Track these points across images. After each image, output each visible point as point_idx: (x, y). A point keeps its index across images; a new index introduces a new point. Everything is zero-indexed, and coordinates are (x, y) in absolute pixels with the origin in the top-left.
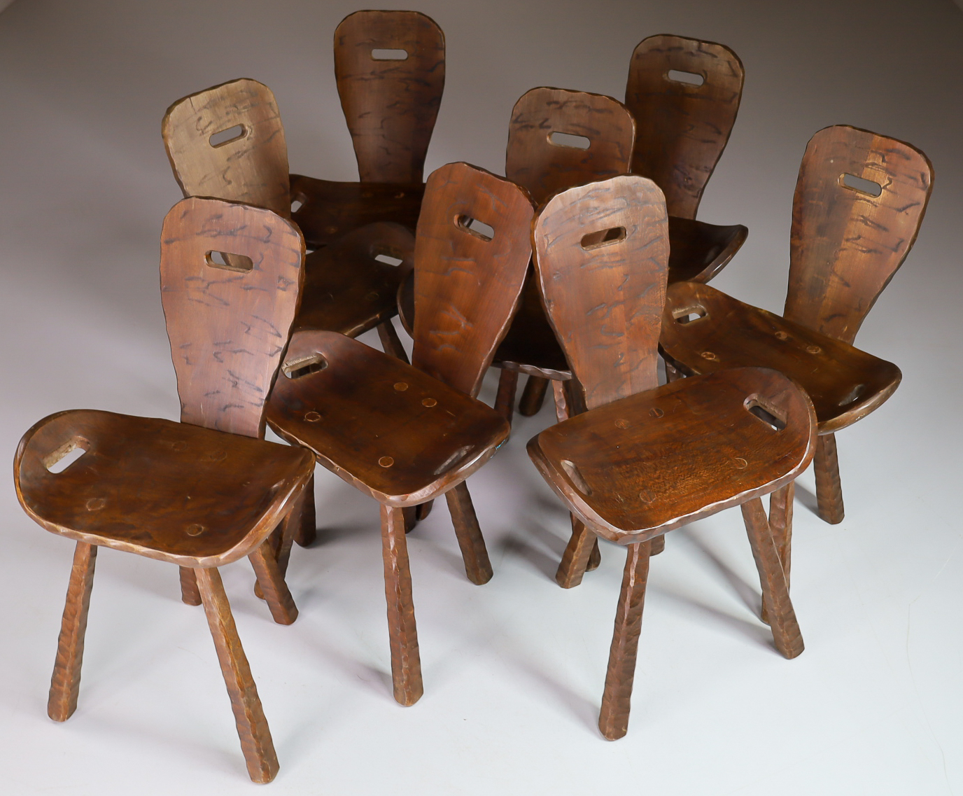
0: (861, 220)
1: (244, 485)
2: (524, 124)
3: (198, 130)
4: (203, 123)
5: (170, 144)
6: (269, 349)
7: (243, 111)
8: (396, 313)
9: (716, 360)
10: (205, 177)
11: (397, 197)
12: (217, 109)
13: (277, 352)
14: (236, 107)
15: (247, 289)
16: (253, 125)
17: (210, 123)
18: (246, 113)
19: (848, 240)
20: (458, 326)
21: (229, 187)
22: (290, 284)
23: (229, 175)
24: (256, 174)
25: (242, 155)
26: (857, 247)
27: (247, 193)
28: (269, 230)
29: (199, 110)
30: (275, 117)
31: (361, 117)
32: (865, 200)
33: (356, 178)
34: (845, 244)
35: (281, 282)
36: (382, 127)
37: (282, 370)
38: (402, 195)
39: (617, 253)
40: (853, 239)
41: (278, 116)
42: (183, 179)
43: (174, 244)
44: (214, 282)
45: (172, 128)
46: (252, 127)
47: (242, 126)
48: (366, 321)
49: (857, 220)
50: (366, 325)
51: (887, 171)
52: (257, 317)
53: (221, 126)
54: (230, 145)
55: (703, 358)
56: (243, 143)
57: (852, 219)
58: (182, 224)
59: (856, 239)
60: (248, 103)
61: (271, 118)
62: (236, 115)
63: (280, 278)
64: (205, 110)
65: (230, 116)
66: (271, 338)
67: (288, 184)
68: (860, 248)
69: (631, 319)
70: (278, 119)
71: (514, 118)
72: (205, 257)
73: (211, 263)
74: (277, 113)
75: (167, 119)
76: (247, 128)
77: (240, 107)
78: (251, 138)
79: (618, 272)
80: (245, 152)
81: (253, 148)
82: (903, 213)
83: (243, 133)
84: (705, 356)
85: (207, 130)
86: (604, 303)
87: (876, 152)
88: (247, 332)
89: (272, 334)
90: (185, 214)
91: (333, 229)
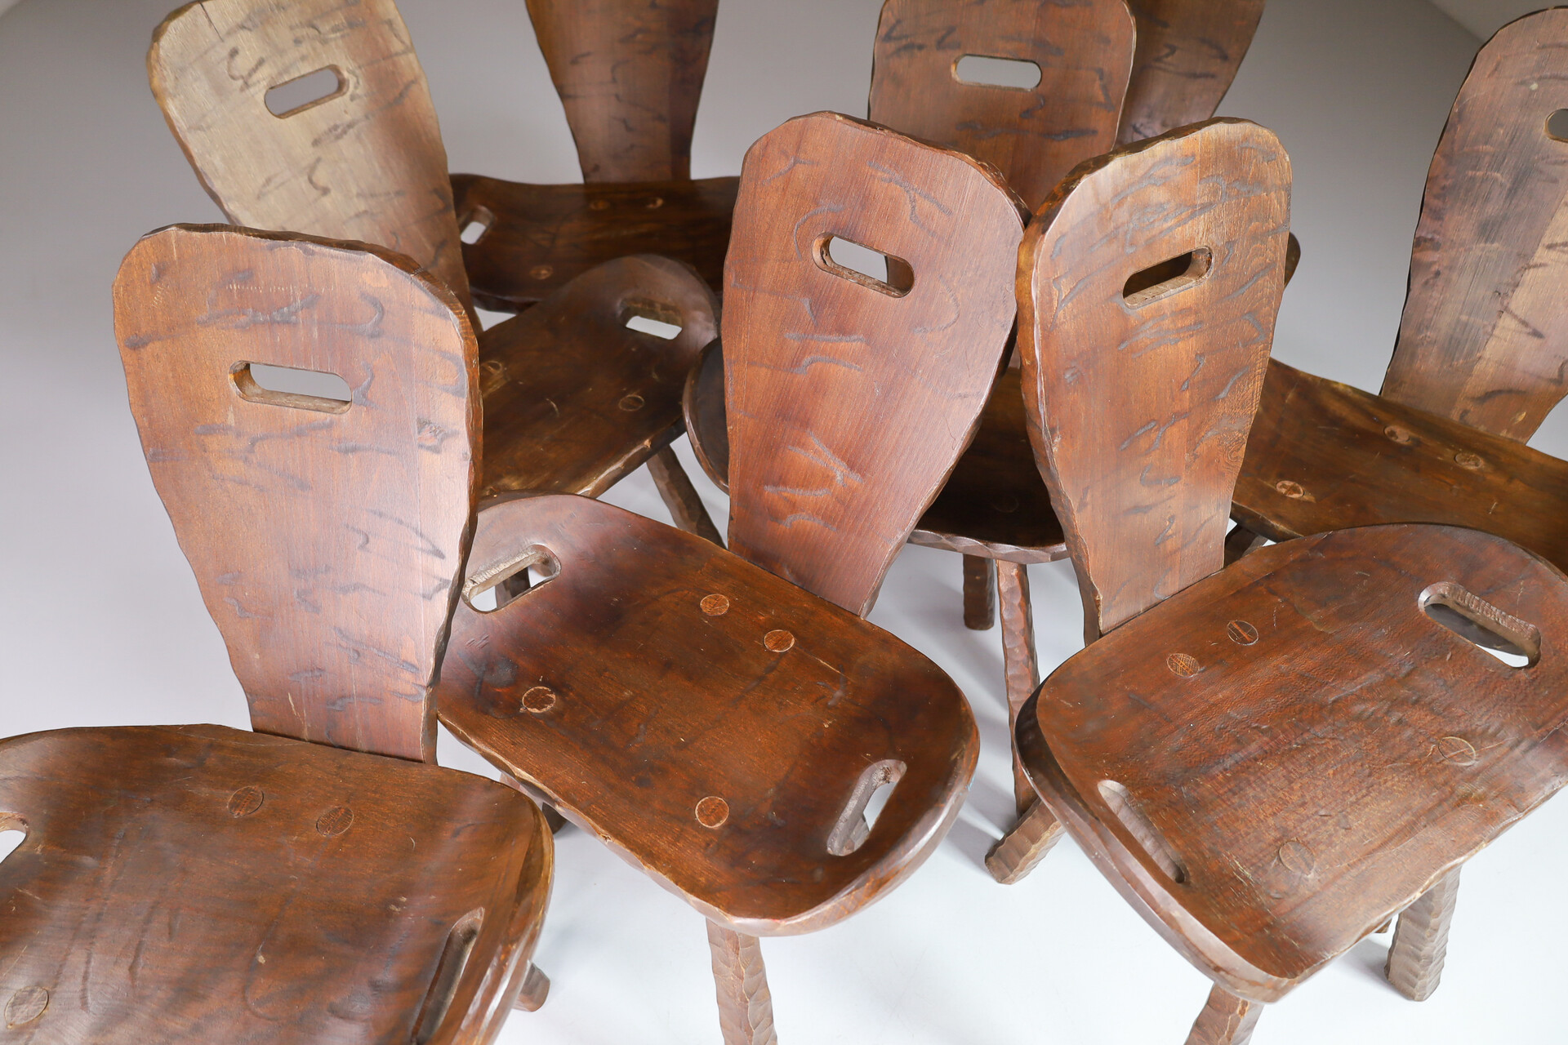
1: (393, 907)
2: (904, 42)
3: (233, 78)
4: (243, 63)
5: (173, 109)
6: (420, 584)
7: (332, 36)
8: (680, 430)
9: (1306, 498)
10: (268, 181)
11: (651, 206)
12: (270, 30)
13: (439, 589)
14: (314, 27)
15: (347, 451)
16: (360, 67)
17: (261, 62)
18: (340, 42)
19: (1550, 247)
20: (827, 479)
21: (326, 201)
22: (447, 436)
23: (321, 177)
24: (379, 172)
25: (345, 132)
27: (366, 212)
28: (378, 305)
29: (229, 34)
30: (405, 52)
31: (574, 62)
33: (575, 176)
34: (1543, 256)
35: (426, 434)
36: (614, 81)
37: (464, 597)
38: (660, 202)
39: (1190, 308)
41: (410, 49)
42: (217, 186)
43: (149, 348)
44: (262, 439)
45: (168, 73)
46: (358, 72)
47: (335, 69)
48: (627, 457)
50: (625, 464)
52: (381, 515)
53: (286, 70)
54: (314, 112)
55: (1283, 496)
56: (347, 107)
58: (157, 299)
60: (340, 18)
61: (397, 54)
62: (318, 45)
63: (423, 424)
64: (244, 34)
65: (305, 48)
66: (421, 560)
67: (449, 190)
69: (1196, 445)
70: (411, 56)
71: (884, 30)
72: (230, 377)
73: (250, 389)
74: (408, 42)
75: (153, 54)
76: (346, 74)
77: (325, 28)
78: (359, 97)
79: (1184, 350)
80: (350, 126)
81: (367, 117)
83: (341, 85)
84: (1283, 491)
85: (255, 78)
86: (1154, 420)
88: (362, 547)
89: (423, 550)
90: (161, 272)
91: (544, 272)
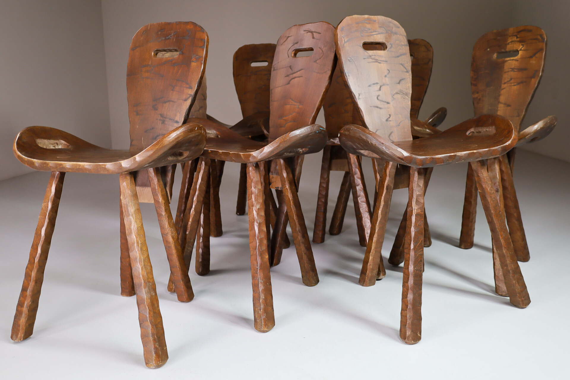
0: (510, 71)
6: (184, 97)
13: (189, 97)
15: (175, 66)
19: (505, 83)
22: (199, 58)
26: (511, 84)
32: (510, 60)
34: (503, 86)
39: (383, 56)
40: (508, 81)
43: (137, 49)
49: (508, 71)
51: (520, 42)
52: (179, 80)
57: (505, 72)
58: (142, 38)
59: (510, 81)
66: (186, 91)
68: (513, 84)
79: (383, 66)
82: (534, 58)
87: (512, 36)
88: (172, 90)
89: (187, 88)
